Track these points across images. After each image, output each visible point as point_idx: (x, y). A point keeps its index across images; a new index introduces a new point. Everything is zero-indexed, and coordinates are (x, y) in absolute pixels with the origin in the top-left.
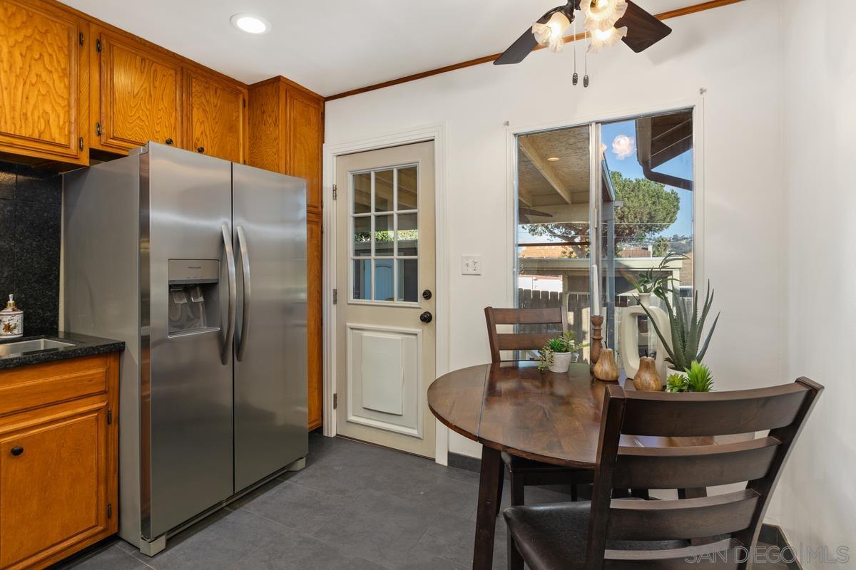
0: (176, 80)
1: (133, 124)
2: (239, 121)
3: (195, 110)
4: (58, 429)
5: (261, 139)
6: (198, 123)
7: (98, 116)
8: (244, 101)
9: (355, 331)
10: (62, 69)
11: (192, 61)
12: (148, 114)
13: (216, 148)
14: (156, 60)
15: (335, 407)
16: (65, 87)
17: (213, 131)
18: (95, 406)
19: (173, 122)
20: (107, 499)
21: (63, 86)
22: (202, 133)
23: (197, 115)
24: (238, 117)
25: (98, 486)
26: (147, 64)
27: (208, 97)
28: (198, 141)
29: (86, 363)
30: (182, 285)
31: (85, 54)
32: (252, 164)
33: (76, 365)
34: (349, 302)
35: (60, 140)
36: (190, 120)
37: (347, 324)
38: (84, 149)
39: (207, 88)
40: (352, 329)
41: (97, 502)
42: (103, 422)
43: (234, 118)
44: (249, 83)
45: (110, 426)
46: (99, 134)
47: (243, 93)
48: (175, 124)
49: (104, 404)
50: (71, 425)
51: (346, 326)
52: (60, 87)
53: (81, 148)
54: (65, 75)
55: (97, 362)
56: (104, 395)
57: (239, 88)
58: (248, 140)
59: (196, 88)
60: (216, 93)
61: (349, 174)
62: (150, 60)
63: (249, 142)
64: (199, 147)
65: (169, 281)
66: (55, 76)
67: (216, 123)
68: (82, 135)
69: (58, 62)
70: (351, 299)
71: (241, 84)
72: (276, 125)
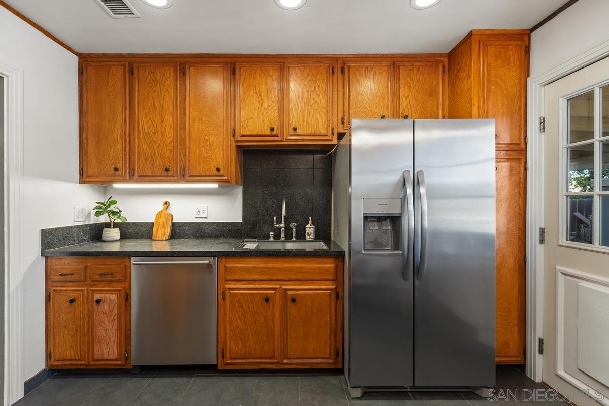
0: (388, 73)
1: (361, 111)
2: (439, 86)
3: (402, 90)
4: (311, 294)
5: (457, 94)
6: (405, 98)
7: (342, 113)
8: (444, 67)
9: (567, 277)
10: (324, 92)
11: (400, 54)
12: (369, 102)
13: (418, 113)
14: (374, 65)
15: (541, 352)
16: (325, 101)
17: (416, 100)
18: (330, 287)
19: (386, 103)
20: (336, 345)
21: (324, 101)
22: (407, 104)
23: (403, 92)
24: (438, 83)
25: (331, 336)
26: (369, 69)
27: (412, 76)
28: (404, 111)
29: (325, 260)
30: (375, 217)
31: (335, 78)
32: (451, 117)
33: (321, 260)
34: (560, 243)
35: (323, 132)
36: (398, 97)
37: (558, 267)
38: (335, 135)
39: (411, 69)
40: (563, 273)
41: (331, 344)
42: (333, 297)
43: (434, 84)
44: (448, 51)
45: (338, 301)
46: (342, 123)
47: (443, 62)
48: (388, 104)
49: (334, 287)
50: (318, 294)
51: (556, 269)
52: (323, 102)
53: (333, 135)
54: (325, 94)
55: (331, 260)
56: (335, 282)
57: (439, 59)
58: (447, 99)
59: (403, 72)
60: (418, 71)
61: (561, 100)
62: (371, 66)
63: (449, 100)
64: (405, 115)
65: (364, 214)
66: (321, 97)
67: (419, 93)
68: (334, 127)
69: (322, 88)
70: (563, 240)
71: (441, 55)
72: (469, 77)
